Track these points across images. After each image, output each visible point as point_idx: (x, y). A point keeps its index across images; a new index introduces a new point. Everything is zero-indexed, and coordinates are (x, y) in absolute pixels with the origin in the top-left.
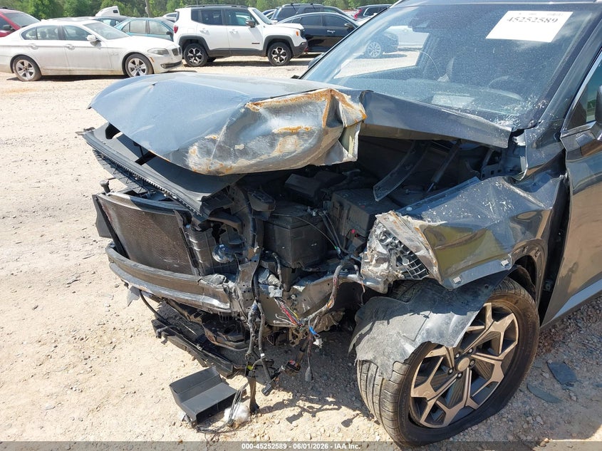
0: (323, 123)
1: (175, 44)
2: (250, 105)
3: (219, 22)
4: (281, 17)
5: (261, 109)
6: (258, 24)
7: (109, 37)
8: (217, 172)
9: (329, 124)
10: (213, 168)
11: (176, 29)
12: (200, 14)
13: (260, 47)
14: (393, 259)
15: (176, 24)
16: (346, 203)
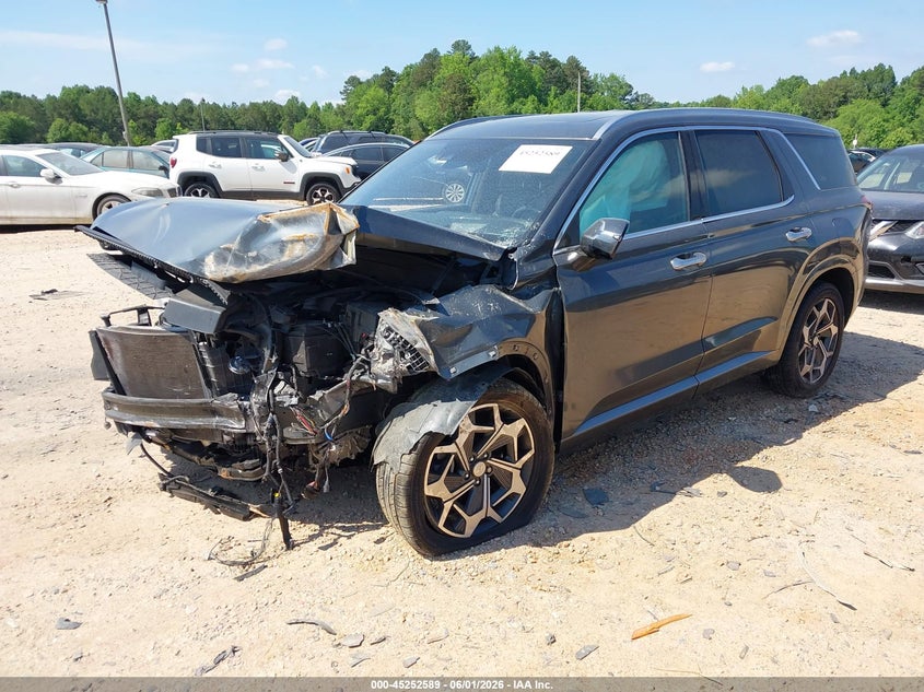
0: (325, 232)
1: (173, 181)
2: (261, 217)
3: (236, 154)
4: (325, 150)
5: (271, 220)
6: (292, 157)
7: (72, 172)
8: (232, 278)
9: (329, 232)
10: (228, 275)
11: (174, 163)
12: (209, 143)
13: (296, 188)
14: (397, 353)
15: (173, 156)
16: (357, 310)
